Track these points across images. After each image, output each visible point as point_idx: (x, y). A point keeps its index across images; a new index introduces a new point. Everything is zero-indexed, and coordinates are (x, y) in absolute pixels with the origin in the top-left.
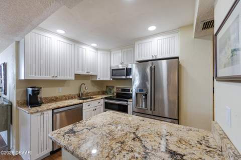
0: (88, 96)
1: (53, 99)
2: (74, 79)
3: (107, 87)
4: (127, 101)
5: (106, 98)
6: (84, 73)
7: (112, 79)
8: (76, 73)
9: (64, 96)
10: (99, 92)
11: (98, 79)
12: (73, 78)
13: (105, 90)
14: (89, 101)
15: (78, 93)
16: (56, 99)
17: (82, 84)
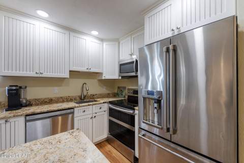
0: (93, 98)
1: (46, 100)
2: (68, 77)
3: (119, 88)
4: (134, 109)
5: (111, 103)
6: (84, 69)
7: (120, 78)
8: (71, 69)
9: (61, 98)
10: (109, 94)
11: (103, 78)
12: (67, 75)
13: (116, 91)
14: (83, 106)
15: (79, 94)
16: (51, 101)
17: (83, 84)
